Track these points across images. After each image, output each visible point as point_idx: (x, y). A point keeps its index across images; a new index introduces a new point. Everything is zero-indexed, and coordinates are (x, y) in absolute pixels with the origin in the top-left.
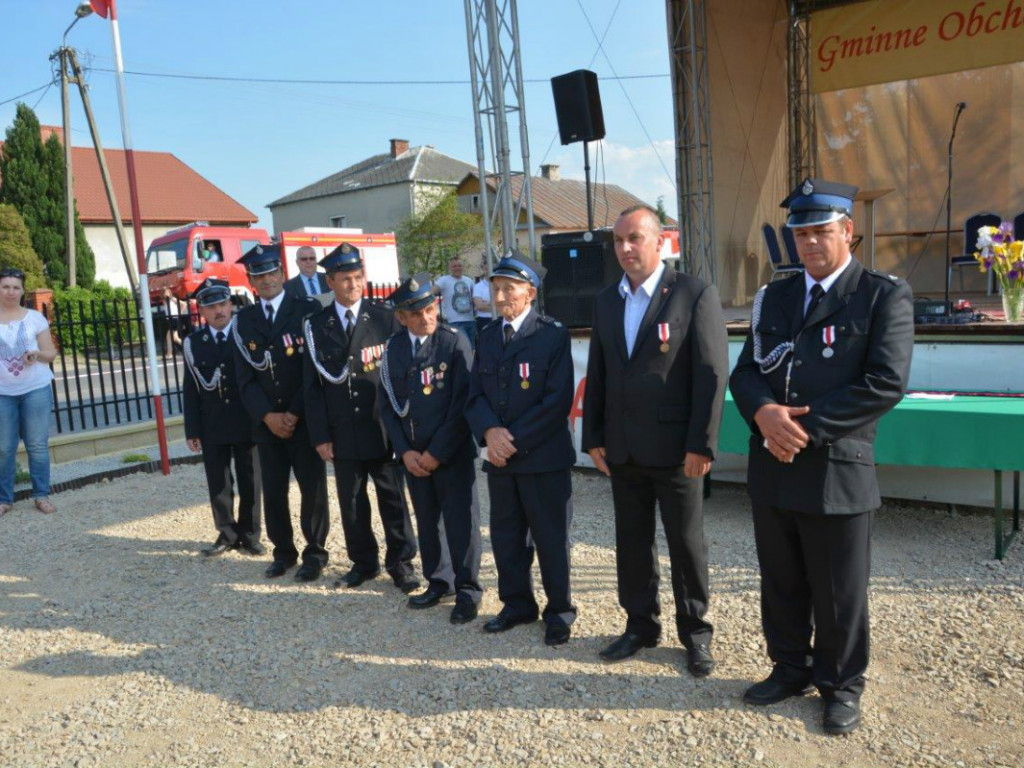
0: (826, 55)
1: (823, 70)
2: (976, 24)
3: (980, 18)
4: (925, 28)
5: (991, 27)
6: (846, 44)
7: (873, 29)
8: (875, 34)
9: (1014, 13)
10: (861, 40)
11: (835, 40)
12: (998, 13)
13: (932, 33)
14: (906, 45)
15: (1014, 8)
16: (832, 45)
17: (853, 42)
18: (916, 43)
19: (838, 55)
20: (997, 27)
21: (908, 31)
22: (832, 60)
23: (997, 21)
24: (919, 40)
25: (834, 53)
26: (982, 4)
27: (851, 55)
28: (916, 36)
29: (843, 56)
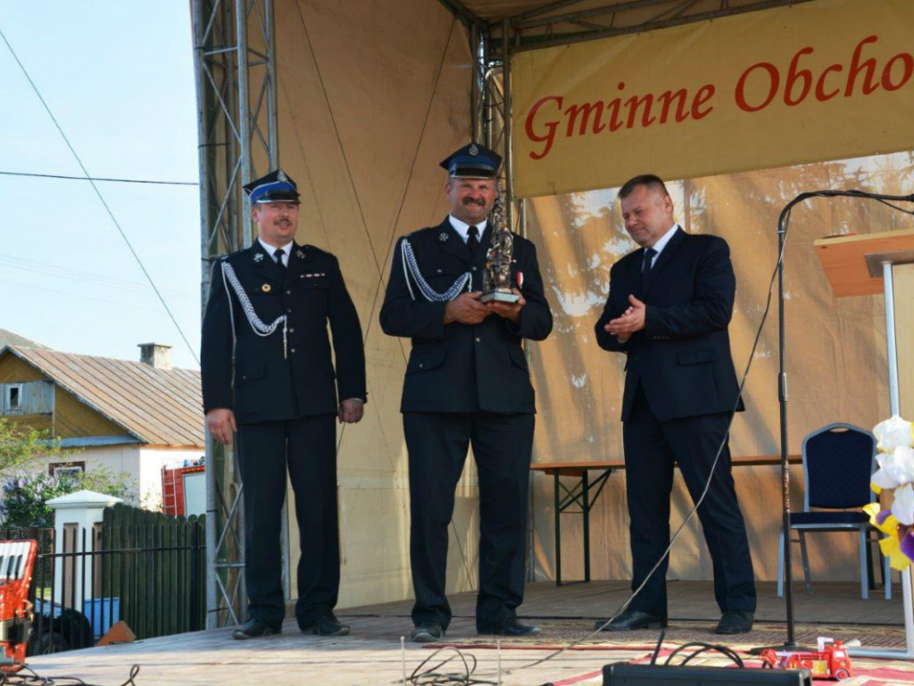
0: (540, 130)
1: (534, 156)
2: (800, 82)
3: (807, 75)
4: (711, 89)
5: (827, 91)
6: (573, 111)
7: (621, 86)
8: (625, 96)
9: (866, 68)
10: (600, 105)
11: (554, 102)
12: (838, 68)
13: (724, 99)
14: (679, 117)
15: (863, 60)
16: (549, 112)
17: (587, 108)
18: (697, 116)
19: (562, 129)
20: (837, 92)
21: (683, 93)
22: (550, 138)
23: (836, 81)
24: (702, 109)
25: (553, 126)
26: (808, 51)
27: (582, 132)
28: (696, 103)
29: (570, 133)
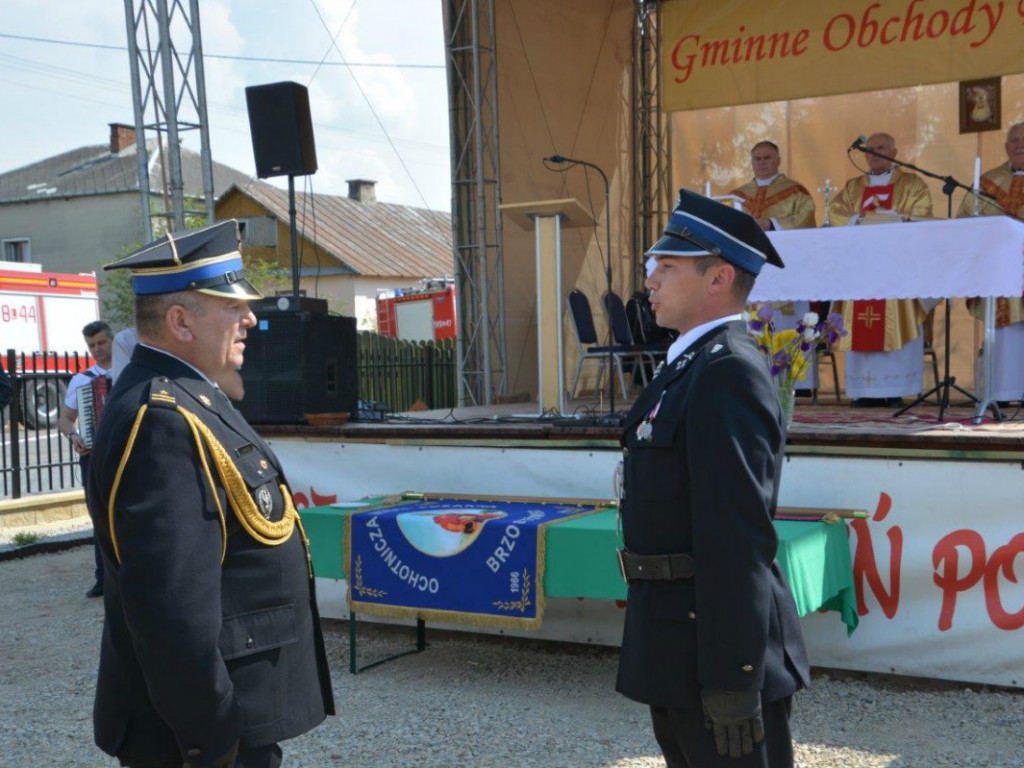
0: (683, 61)
1: (678, 81)
2: (869, 30)
3: (875, 24)
4: (806, 32)
5: (888, 36)
6: (707, 47)
7: (742, 29)
8: (744, 38)
9: (916, 21)
10: (726, 43)
11: (693, 40)
12: (896, 20)
13: (815, 41)
14: (783, 54)
15: (914, 14)
16: (690, 48)
17: (717, 45)
18: (796, 53)
19: (697, 62)
20: (895, 38)
21: (786, 36)
22: (689, 68)
23: (895, 29)
24: (800, 47)
25: (692, 58)
26: (876, 6)
27: (713, 62)
28: (796, 43)
29: (704, 63)
